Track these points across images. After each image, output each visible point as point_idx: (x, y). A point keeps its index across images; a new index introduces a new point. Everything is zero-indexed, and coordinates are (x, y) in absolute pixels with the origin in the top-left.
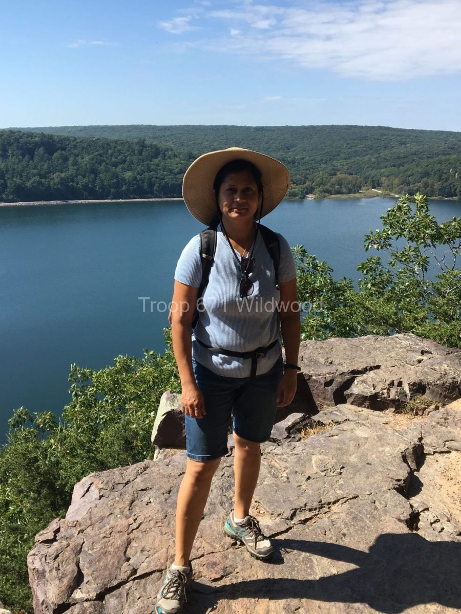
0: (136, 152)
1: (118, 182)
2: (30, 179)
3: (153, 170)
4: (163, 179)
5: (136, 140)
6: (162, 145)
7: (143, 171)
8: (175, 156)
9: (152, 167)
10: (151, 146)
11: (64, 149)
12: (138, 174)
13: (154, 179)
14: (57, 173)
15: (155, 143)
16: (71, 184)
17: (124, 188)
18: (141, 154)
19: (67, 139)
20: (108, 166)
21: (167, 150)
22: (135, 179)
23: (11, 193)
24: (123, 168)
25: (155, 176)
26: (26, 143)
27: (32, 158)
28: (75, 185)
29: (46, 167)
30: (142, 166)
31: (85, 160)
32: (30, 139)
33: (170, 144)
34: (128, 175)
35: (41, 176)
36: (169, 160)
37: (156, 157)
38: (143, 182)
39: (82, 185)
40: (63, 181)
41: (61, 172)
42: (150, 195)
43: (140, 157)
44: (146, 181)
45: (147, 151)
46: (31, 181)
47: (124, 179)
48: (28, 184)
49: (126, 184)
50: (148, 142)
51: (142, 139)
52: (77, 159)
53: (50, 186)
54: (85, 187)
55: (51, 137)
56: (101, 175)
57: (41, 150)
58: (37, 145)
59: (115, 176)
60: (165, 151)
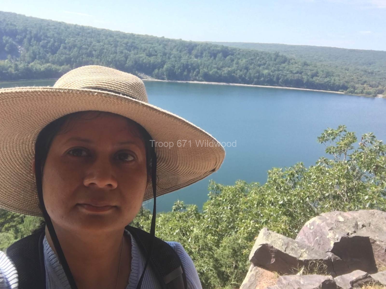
0: (273, 59)
1: (259, 75)
2: (212, 70)
3: (281, 70)
4: (286, 76)
5: (273, 52)
6: (288, 56)
7: (275, 70)
8: (296, 63)
9: (281, 68)
10: (282, 56)
11: (232, 54)
12: (272, 71)
13: (280, 75)
14: (227, 68)
15: (285, 54)
16: (233, 74)
17: (262, 79)
18: (275, 60)
19: (235, 49)
20: (255, 66)
21: (291, 59)
22: (269, 74)
23: (201, 76)
24: (263, 68)
25: (282, 74)
26: (213, 50)
27: (215, 59)
28: (235, 75)
29: (221, 64)
30: (275, 67)
31: (243, 62)
32: (215, 48)
33: (294, 56)
34: (266, 72)
35: (218, 69)
36: (291, 65)
37: (284, 62)
38: (274, 77)
39: (239, 76)
40: (229, 73)
41: (229, 67)
42: (276, 85)
43: (275, 62)
44: (275, 76)
45: (279, 59)
46: (212, 71)
47: (263, 74)
48: (211, 73)
49: (263, 77)
50: (280, 54)
51: (278, 52)
52: (239, 60)
53: (222, 75)
54: (241, 77)
55: (227, 48)
56: (250, 71)
57: (220, 55)
58: (219, 52)
59: (258, 72)
60: (290, 60)
